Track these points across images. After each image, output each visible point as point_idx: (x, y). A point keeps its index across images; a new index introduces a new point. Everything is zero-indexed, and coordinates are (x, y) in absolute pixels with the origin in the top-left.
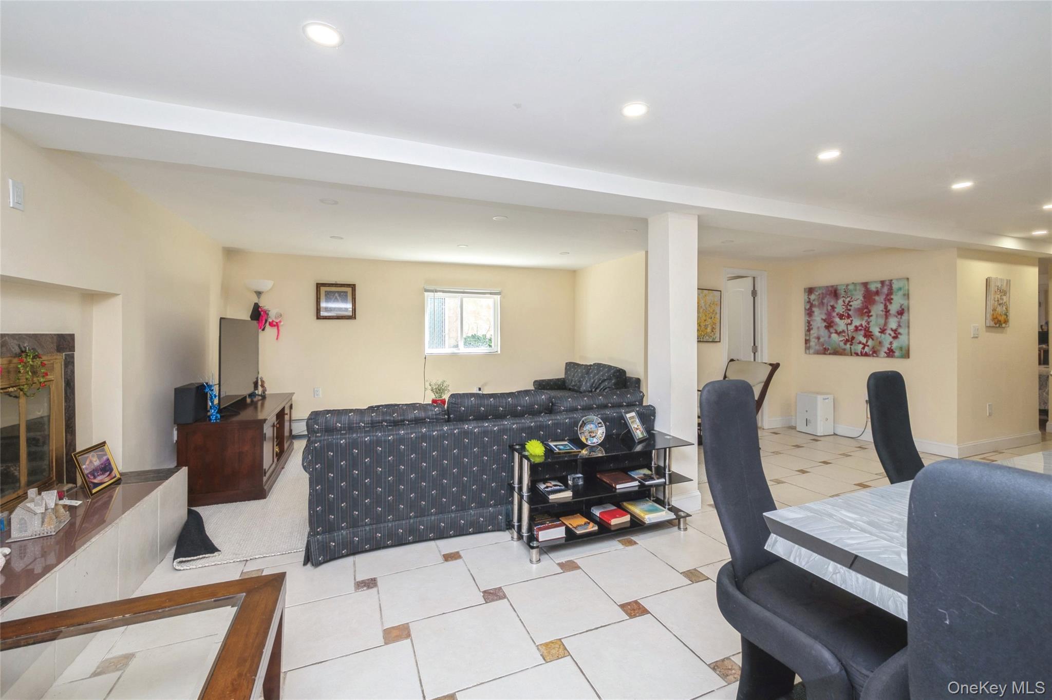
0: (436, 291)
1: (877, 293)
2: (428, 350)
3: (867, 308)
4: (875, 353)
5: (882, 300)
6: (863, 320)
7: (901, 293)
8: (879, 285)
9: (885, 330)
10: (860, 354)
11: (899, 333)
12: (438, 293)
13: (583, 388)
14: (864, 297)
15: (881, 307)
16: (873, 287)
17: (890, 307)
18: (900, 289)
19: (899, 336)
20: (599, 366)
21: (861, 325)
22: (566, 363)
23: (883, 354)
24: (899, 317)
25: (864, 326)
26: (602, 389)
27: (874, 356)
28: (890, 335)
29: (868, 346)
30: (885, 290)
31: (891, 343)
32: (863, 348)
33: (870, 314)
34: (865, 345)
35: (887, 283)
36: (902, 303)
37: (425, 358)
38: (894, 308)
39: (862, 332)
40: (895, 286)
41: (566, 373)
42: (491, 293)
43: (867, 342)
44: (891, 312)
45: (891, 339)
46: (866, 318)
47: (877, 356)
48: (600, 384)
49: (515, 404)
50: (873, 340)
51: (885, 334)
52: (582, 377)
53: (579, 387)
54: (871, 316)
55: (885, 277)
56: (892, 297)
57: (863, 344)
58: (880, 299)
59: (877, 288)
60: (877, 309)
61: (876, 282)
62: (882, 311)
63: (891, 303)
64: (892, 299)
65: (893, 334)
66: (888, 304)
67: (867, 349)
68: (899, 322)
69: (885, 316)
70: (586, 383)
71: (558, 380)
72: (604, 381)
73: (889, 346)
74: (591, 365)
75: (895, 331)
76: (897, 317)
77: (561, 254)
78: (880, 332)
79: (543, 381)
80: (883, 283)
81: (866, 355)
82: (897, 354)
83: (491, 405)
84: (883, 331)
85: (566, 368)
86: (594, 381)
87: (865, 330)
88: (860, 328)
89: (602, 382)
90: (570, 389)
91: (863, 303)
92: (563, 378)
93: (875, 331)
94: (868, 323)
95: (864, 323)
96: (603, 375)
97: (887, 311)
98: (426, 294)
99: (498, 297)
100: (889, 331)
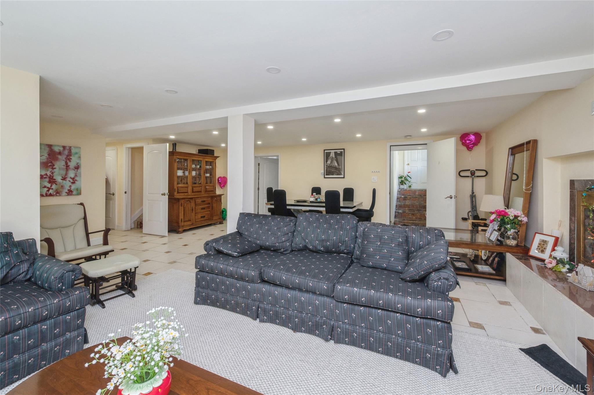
1: (60, 153)
3: (51, 162)
4: (58, 193)
5: (64, 159)
6: (48, 170)
7: (77, 156)
8: (62, 149)
9: (66, 178)
10: (45, 195)
11: (76, 180)
14: (49, 155)
15: (63, 163)
16: (56, 149)
17: (69, 164)
18: (76, 153)
19: (76, 182)
21: (46, 174)
23: (64, 194)
24: (76, 170)
25: (48, 175)
27: (57, 196)
28: (69, 181)
29: (52, 189)
30: (66, 152)
31: (70, 186)
32: (48, 191)
33: (54, 167)
34: (49, 189)
35: (68, 148)
36: (78, 162)
38: (72, 164)
39: (47, 180)
40: (73, 151)
43: (51, 186)
44: (70, 167)
45: (70, 184)
46: (50, 170)
47: (60, 195)
50: (56, 184)
51: (66, 181)
54: (55, 168)
55: (67, 143)
56: (71, 157)
57: (48, 188)
58: (62, 158)
59: (60, 150)
60: (60, 164)
61: (58, 146)
62: (64, 166)
63: (70, 161)
64: (71, 159)
65: (72, 181)
66: (68, 161)
67: (51, 191)
68: (76, 174)
69: (65, 169)
73: (69, 188)
75: (73, 179)
76: (74, 170)
78: (62, 179)
80: (64, 147)
81: (51, 195)
82: (74, 193)
84: (64, 179)
87: (50, 178)
88: (45, 176)
91: (47, 159)
93: (58, 179)
94: (52, 173)
95: (49, 173)
97: (67, 167)
100: (68, 179)
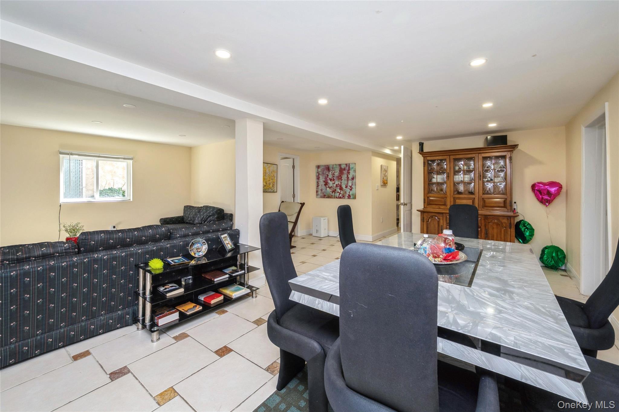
0: (72, 154)
1: (344, 169)
2: (63, 200)
3: (341, 176)
4: (343, 197)
5: (346, 173)
6: (339, 181)
7: (353, 170)
8: (345, 166)
9: (347, 186)
10: (338, 197)
11: (352, 188)
12: (74, 156)
13: (196, 221)
14: (340, 171)
15: (346, 176)
16: (343, 167)
17: (349, 176)
18: (352, 168)
19: (352, 189)
20: (207, 208)
21: (338, 184)
22: (185, 206)
23: (346, 197)
24: (352, 180)
25: (339, 184)
26: (208, 221)
27: (343, 198)
28: (349, 189)
29: (341, 194)
30: (347, 168)
31: (349, 192)
32: (339, 195)
33: (342, 179)
34: (340, 193)
35: (348, 165)
36: (353, 174)
37: (60, 206)
38: (350, 176)
39: (339, 187)
40: (351, 167)
41: (184, 212)
42: (124, 159)
43: (341, 192)
44: (349, 178)
45: (349, 191)
46: (340, 181)
47: (344, 198)
48: (207, 218)
49: (140, 236)
50: (343, 191)
51: (347, 188)
52: (196, 214)
53: (194, 221)
54: (342, 180)
55: (347, 162)
56: (350, 171)
57: (339, 193)
58: (345, 172)
59: (344, 167)
60: (344, 177)
61: (344, 164)
62: (346, 178)
63: (349, 174)
64: (350, 172)
65: (350, 188)
66: (348, 174)
67: (340, 195)
68: (352, 183)
69: (347, 180)
70: (198, 218)
71: (179, 217)
72: (210, 216)
73: (349, 194)
74: (201, 207)
75: (351, 187)
76: (351, 180)
77: (180, 136)
78: (345, 187)
79: (167, 218)
80: (346, 165)
81: (340, 198)
82: (351, 197)
83: (119, 238)
84: (346, 187)
85: (184, 210)
86: (203, 217)
87: (340, 186)
88: (338, 185)
89: (209, 217)
90: (187, 223)
91: (339, 174)
92: (182, 216)
93: (344, 186)
94: (341, 183)
95: (340, 183)
96: (209, 213)
97: (348, 178)
98: (61, 156)
99: (131, 162)
100: (349, 187)
